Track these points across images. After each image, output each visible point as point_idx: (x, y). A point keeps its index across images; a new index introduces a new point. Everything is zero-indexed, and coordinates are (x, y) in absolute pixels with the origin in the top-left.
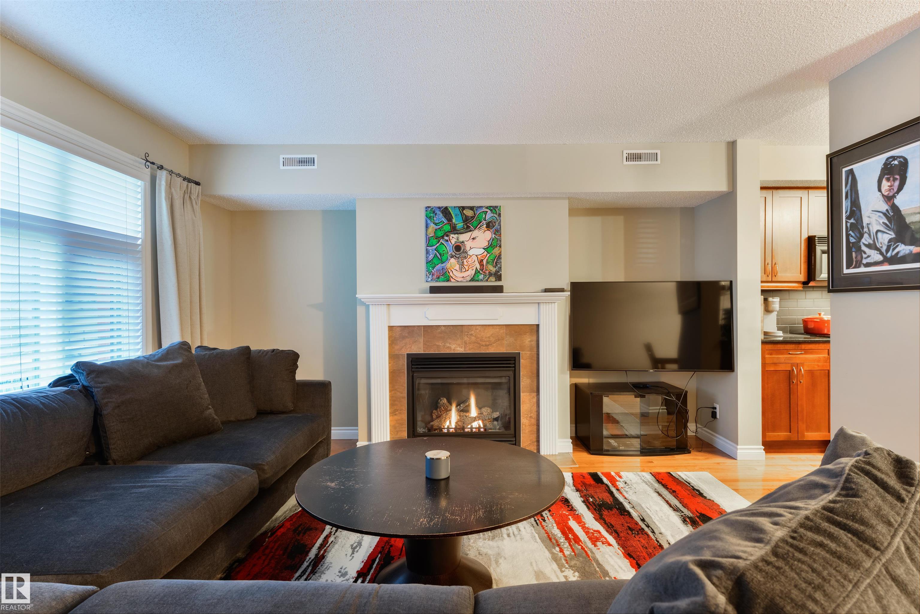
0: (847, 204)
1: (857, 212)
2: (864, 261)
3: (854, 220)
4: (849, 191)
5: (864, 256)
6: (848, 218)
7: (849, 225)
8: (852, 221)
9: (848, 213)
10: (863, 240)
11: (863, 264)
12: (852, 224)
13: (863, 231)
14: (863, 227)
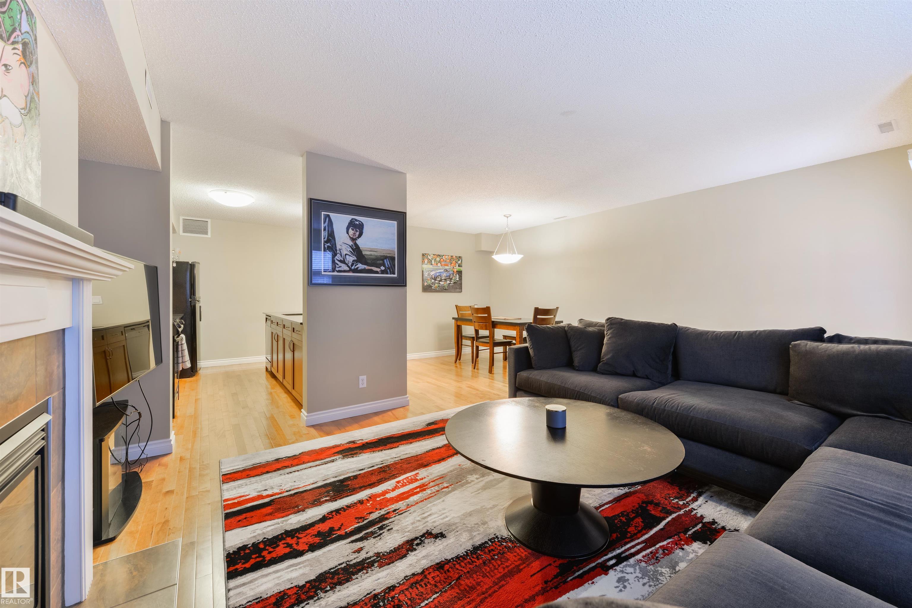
0: (325, 234)
1: (333, 240)
2: (337, 269)
3: (330, 244)
4: (327, 227)
5: (337, 266)
6: (326, 242)
7: (326, 246)
8: (329, 244)
9: (326, 239)
10: (336, 257)
11: (336, 271)
12: (328, 246)
13: (336, 252)
14: (336, 250)
